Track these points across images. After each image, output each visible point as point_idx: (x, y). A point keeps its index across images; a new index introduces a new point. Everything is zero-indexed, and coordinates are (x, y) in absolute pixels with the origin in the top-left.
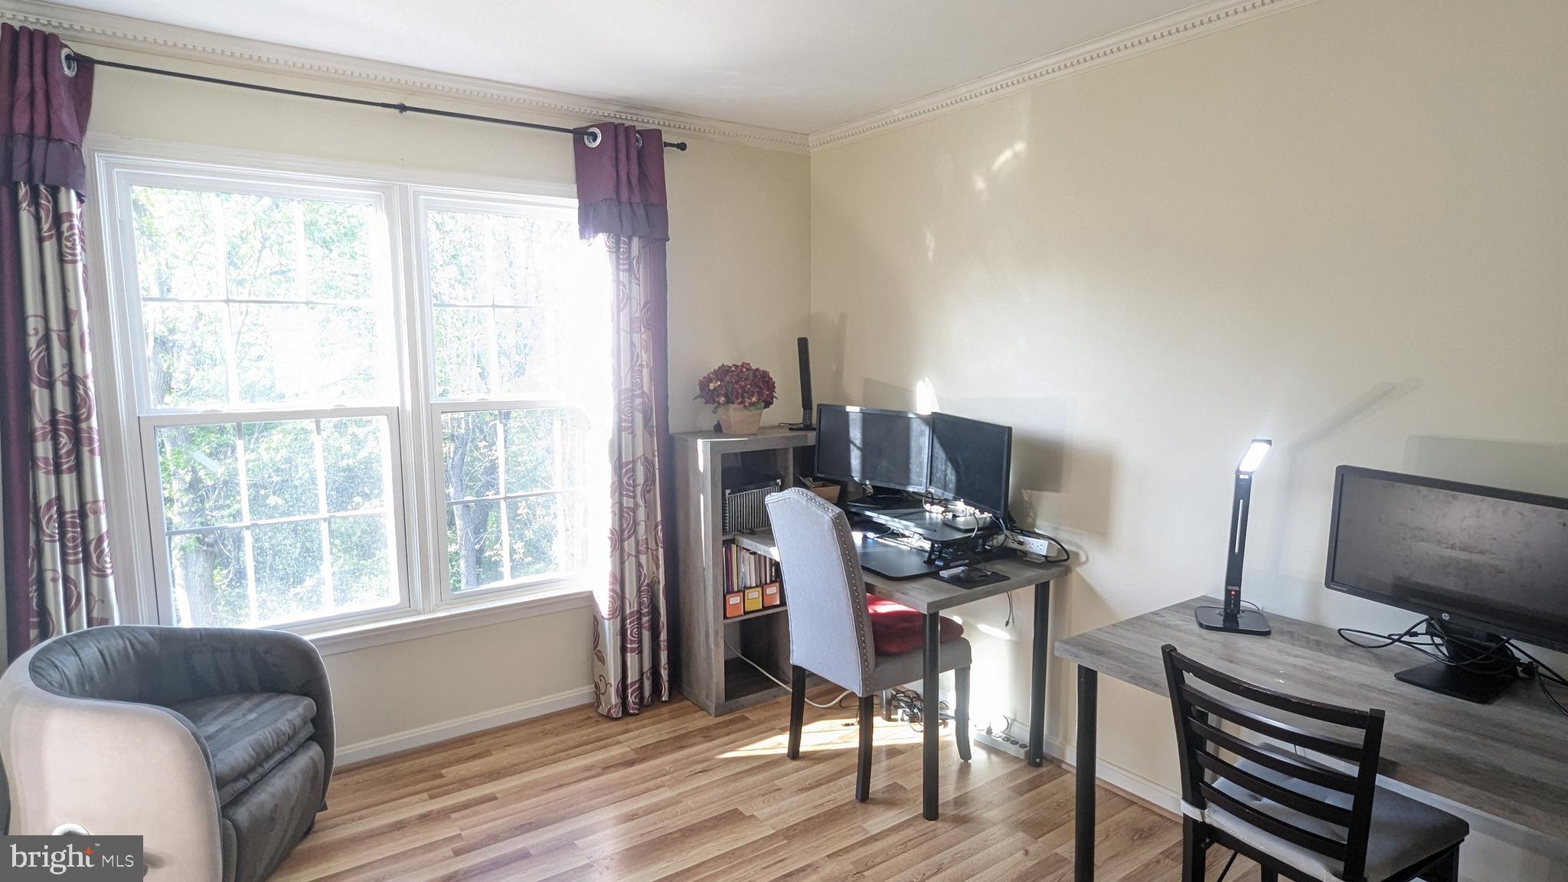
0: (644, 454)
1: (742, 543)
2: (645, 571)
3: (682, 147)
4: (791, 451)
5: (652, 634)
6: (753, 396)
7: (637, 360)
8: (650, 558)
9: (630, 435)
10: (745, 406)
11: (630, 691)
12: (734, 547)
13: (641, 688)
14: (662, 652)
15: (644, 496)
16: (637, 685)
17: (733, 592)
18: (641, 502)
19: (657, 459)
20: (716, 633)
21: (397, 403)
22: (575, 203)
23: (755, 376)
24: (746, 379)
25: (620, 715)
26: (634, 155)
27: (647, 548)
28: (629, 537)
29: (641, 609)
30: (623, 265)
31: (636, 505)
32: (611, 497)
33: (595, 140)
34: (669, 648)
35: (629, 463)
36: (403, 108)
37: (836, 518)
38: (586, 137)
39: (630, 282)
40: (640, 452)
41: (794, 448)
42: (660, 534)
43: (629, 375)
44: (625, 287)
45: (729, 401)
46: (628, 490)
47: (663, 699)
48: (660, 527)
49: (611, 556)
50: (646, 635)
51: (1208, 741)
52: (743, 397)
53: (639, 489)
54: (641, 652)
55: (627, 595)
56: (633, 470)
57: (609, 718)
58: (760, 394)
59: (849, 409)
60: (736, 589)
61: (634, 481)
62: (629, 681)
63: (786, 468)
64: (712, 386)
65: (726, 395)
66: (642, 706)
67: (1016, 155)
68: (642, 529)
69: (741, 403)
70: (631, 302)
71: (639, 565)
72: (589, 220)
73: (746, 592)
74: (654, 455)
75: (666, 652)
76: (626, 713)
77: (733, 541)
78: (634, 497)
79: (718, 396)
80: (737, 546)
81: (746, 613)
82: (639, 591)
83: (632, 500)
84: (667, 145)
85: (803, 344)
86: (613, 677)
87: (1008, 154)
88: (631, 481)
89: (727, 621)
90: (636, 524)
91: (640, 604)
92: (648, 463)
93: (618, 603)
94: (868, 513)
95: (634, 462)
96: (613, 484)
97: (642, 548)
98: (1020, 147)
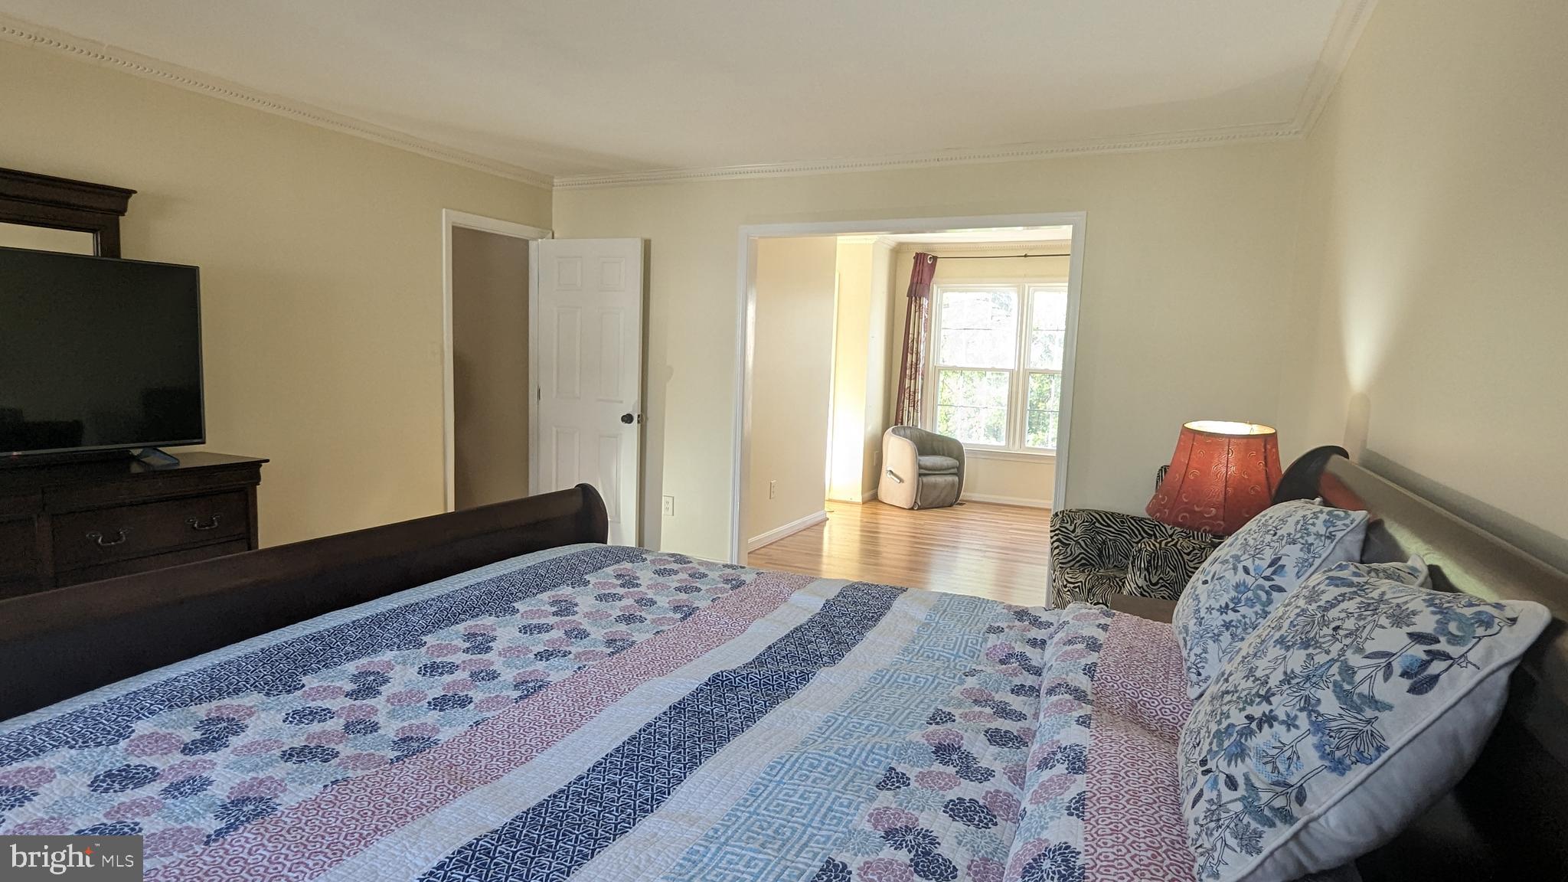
36: (1026, 256)
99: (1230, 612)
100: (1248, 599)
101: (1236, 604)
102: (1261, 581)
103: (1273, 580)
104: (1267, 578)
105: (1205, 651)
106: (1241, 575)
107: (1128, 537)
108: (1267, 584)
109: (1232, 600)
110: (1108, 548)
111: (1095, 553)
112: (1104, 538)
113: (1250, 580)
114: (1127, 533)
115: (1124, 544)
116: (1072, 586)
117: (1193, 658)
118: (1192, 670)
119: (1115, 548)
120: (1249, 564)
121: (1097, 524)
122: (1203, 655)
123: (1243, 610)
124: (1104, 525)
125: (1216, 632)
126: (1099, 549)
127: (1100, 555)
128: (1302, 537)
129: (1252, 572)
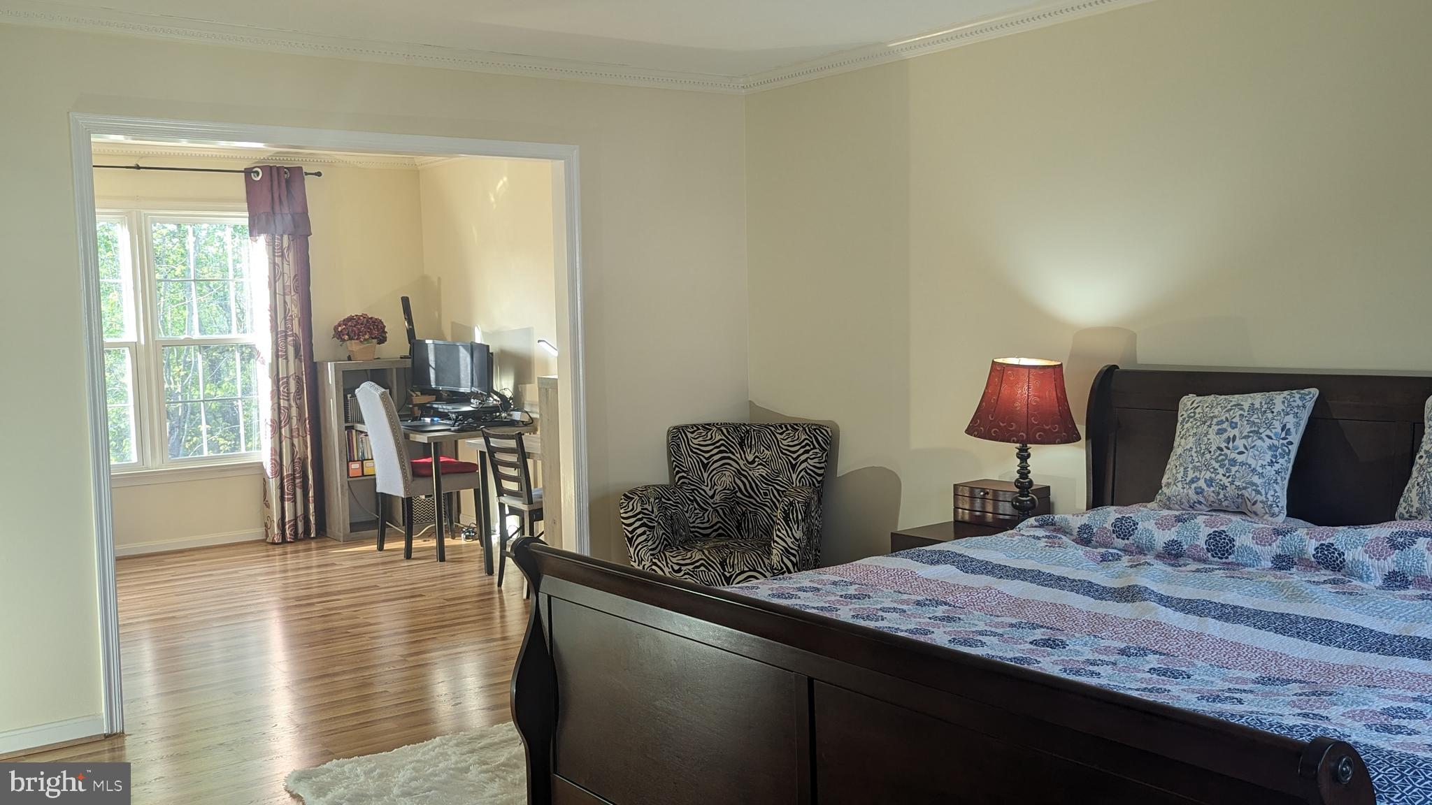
0: (295, 373)
1: (357, 427)
2: (297, 449)
3: (319, 174)
4: (395, 370)
5: (303, 491)
6: (366, 334)
7: (289, 313)
8: (301, 442)
9: (285, 361)
10: (361, 341)
11: (287, 526)
12: (354, 432)
13: (295, 525)
14: (311, 505)
15: (295, 400)
16: (292, 523)
17: (354, 461)
18: (293, 404)
19: (304, 376)
20: (342, 486)
21: (135, 340)
22: (247, 214)
23: (368, 321)
24: (362, 324)
25: (280, 541)
26: (283, 184)
27: (299, 434)
28: (285, 426)
29: (294, 474)
30: (278, 253)
31: (290, 405)
32: (272, 400)
33: (258, 175)
34: (315, 502)
35: (285, 378)
36: (138, 167)
37: (382, 394)
38: (252, 174)
39: (283, 264)
40: (292, 371)
41: (397, 369)
42: (308, 426)
43: (283, 322)
44: (279, 267)
45: (351, 339)
46: (283, 395)
47: (312, 536)
48: (307, 422)
49: (271, 438)
50: (299, 492)
51: (502, 480)
52: (359, 335)
53: (292, 395)
54: (295, 502)
55: (285, 463)
56: (288, 383)
57: (273, 543)
58: (371, 333)
59: (427, 341)
60: (356, 459)
61: (287, 390)
62: (287, 520)
63: (392, 382)
64: (340, 329)
65: (348, 334)
66: (296, 538)
67: (504, 183)
68: (294, 421)
69: (357, 339)
70: (283, 276)
71: (293, 445)
72: (255, 227)
73: (365, 462)
74: (303, 375)
75: (313, 504)
76: (284, 541)
77: (352, 427)
78: (288, 400)
79: (343, 335)
80: (356, 431)
81: (363, 475)
82: (293, 461)
83: (286, 402)
84: (307, 174)
85: (405, 301)
86: (276, 517)
87: (501, 183)
88: (285, 390)
89: (349, 479)
90: (290, 418)
91: (294, 471)
92: (299, 381)
93: (278, 468)
94: (435, 406)
95: (288, 378)
96: (272, 392)
97: (295, 434)
98: (505, 179)
99: (1275, 464)
100: (1280, 454)
101: (1276, 458)
102: (1281, 441)
103: (1287, 438)
104: (1284, 439)
105: (1276, 492)
106: (1269, 442)
107: (769, 511)
108: (1285, 442)
109: (1272, 456)
110: (748, 520)
111: (734, 524)
112: (744, 509)
113: (1276, 443)
114: (768, 507)
115: (765, 518)
116: (691, 567)
117: (1271, 499)
118: (1274, 506)
119: (756, 522)
120: (1268, 433)
121: (739, 494)
122: (1276, 494)
123: (1281, 461)
124: (745, 496)
125: (1274, 478)
126: (738, 521)
127: (739, 527)
128: (1291, 410)
129: (1273, 437)
